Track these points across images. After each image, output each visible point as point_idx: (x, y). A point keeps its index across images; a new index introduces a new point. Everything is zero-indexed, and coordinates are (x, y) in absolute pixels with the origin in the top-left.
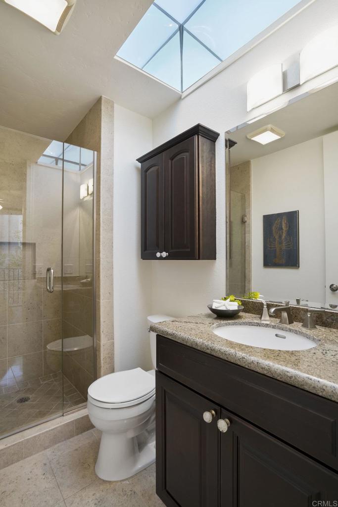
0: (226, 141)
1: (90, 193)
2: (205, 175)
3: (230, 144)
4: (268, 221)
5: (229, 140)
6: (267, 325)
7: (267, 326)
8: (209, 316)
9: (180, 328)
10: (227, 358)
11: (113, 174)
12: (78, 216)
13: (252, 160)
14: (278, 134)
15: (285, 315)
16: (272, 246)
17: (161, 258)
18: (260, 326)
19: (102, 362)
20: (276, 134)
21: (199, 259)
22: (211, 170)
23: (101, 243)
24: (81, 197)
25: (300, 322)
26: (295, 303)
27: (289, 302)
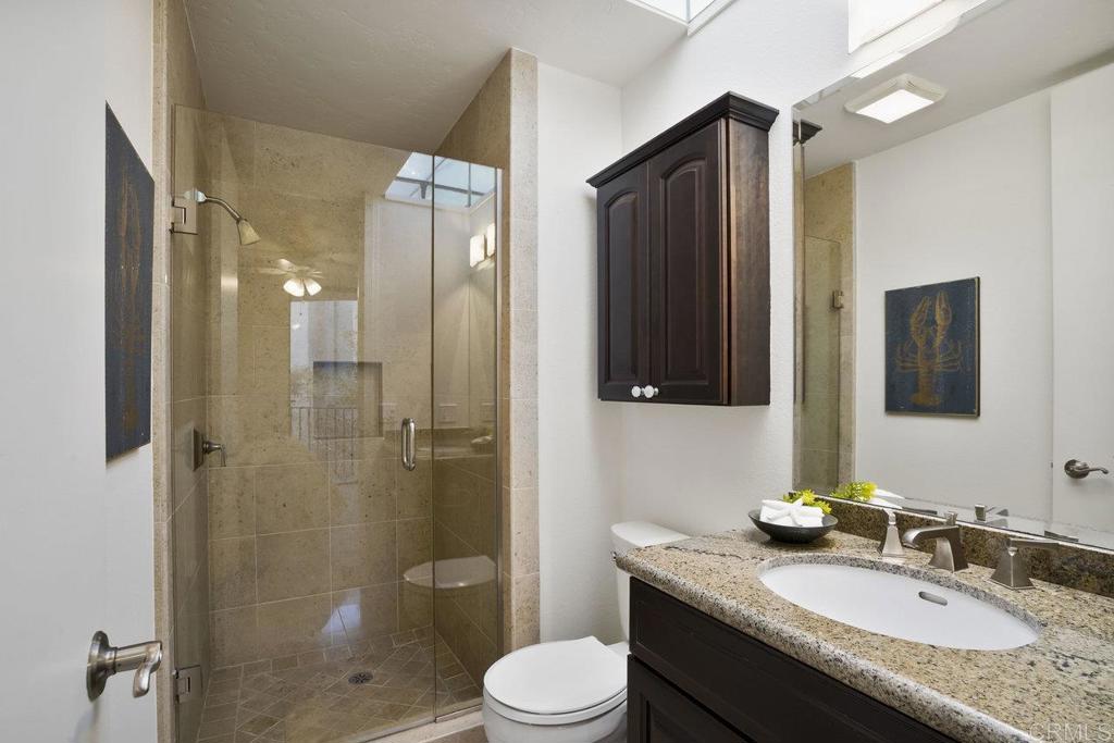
0: (795, 125)
1: (489, 254)
2: (744, 211)
3: (805, 131)
4: (899, 305)
5: (804, 124)
6: (898, 568)
7: (896, 569)
8: (751, 537)
9: (684, 566)
10: (796, 653)
11: (536, 215)
12: (466, 305)
13: (857, 162)
14: (925, 94)
15: (945, 547)
16: (909, 365)
17: (642, 399)
18: (878, 569)
19: (514, 618)
20: (922, 96)
21: (729, 404)
22: (758, 197)
23: (512, 366)
24: (473, 263)
25: (985, 565)
26: (972, 516)
27: (955, 516)
